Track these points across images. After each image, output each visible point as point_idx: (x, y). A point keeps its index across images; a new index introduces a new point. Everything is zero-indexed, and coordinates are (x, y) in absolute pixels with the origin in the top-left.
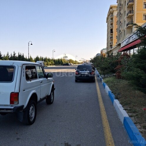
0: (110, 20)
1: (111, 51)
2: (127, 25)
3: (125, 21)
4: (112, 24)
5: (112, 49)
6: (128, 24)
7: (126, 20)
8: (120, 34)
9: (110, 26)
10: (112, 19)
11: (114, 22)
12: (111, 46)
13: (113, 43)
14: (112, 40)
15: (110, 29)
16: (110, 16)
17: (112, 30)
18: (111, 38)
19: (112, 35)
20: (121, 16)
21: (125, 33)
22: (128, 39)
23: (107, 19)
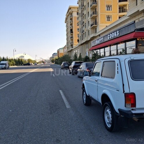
0: (70, 21)
1: (72, 50)
2: (91, 26)
3: (89, 22)
4: (71, 25)
5: (73, 48)
6: (93, 25)
7: (90, 20)
8: (84, 33)
9: (70, 26)
10: (71, 19)
11: (73, 22)
12: (72, 45)
13: (74, 43)
14: (72, 40)
15: (70, 29)
16: (70, 16)
17: (71, 30)
18: (71, 38)
19: (72, 35)
20: (83, 17)
21: (89, 33)
22: (103, 38)
23: (66, 19)
